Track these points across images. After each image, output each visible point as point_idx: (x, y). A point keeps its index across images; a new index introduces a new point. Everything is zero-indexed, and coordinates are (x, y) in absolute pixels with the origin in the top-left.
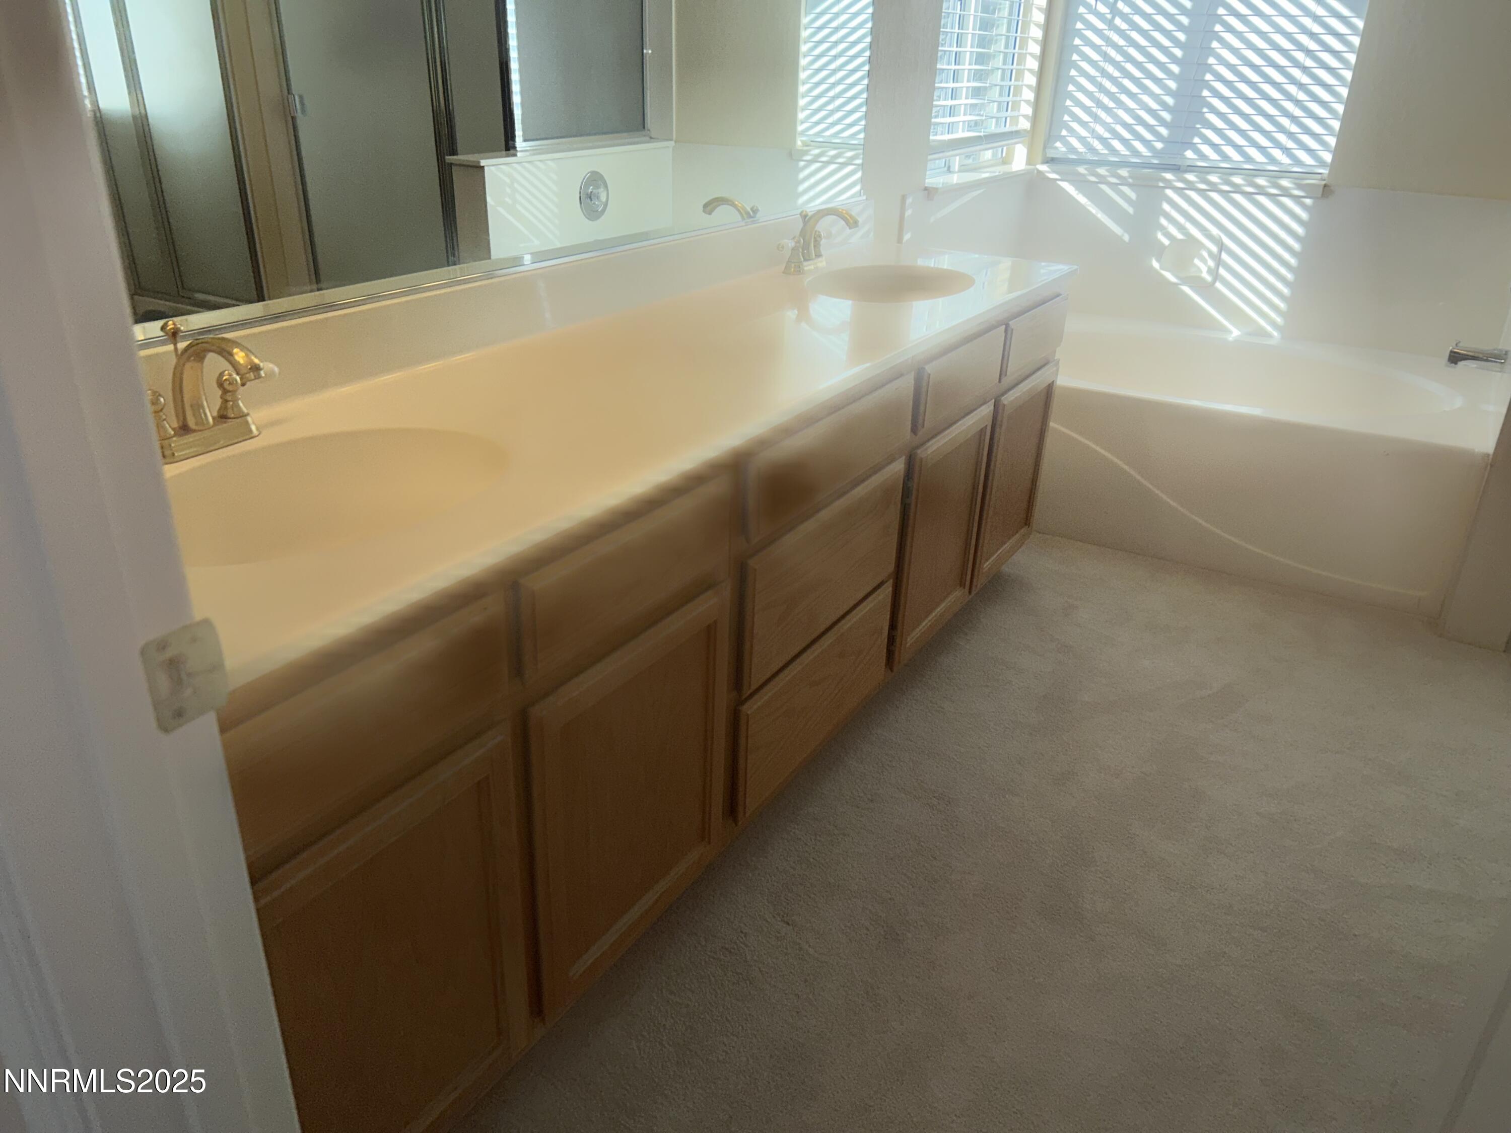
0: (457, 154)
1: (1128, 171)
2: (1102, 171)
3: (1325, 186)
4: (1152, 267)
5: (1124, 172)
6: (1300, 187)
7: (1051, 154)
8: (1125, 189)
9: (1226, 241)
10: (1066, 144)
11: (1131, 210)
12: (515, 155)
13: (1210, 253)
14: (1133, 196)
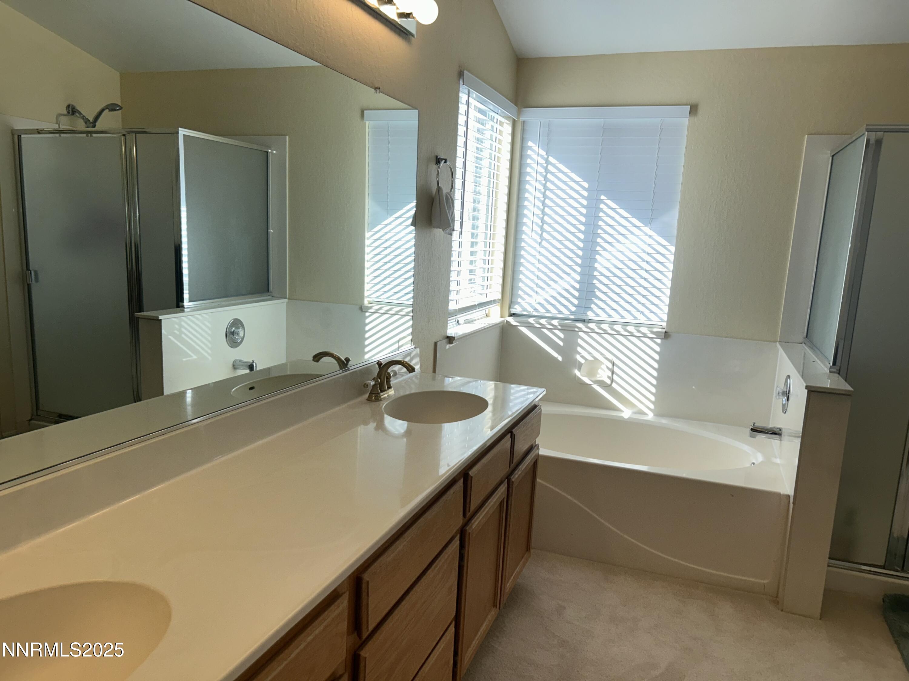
0: (143, 312)
1: (558, 322)
2: (543, 321)
3: (666, 332)
4: (575, 375)
5: (555, 322)
6: (652, 332)
7: (513, 311)
8: (556, 332)
9: (616, 361)
10: (521, 306)
11: (561, 343)
12: (183, 311)
13: (608, 368)
14: (562, 336)
